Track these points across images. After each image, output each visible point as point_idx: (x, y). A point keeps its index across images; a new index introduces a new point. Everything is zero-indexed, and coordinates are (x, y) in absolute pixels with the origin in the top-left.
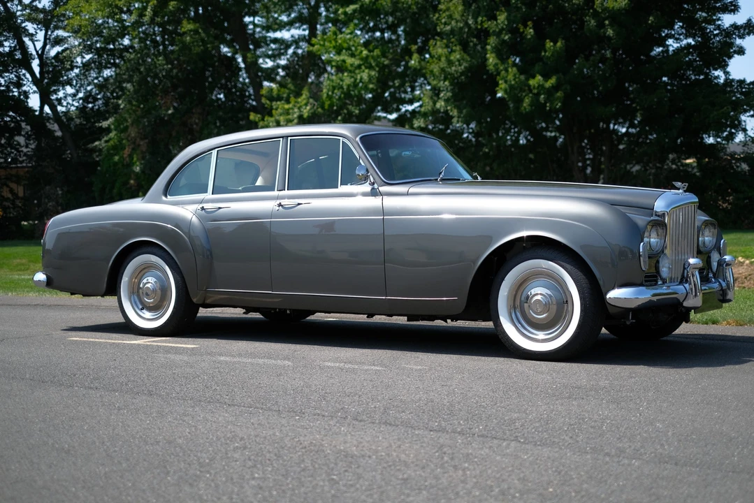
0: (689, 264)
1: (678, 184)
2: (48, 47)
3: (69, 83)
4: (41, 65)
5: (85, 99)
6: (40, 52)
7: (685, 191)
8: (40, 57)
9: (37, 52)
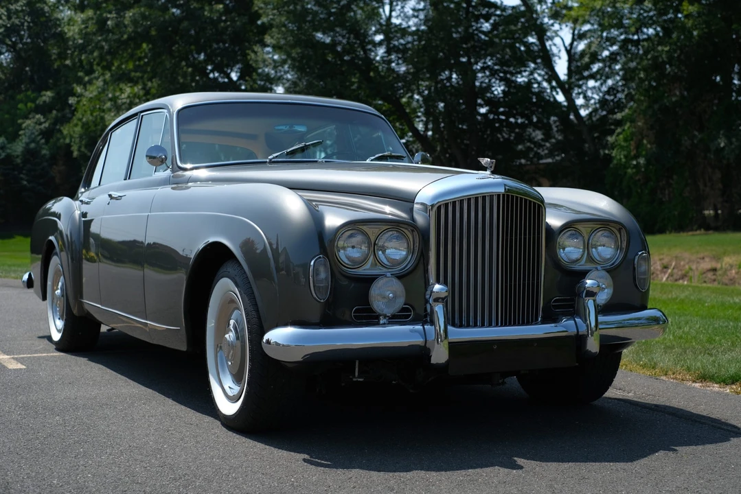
0: (432, 292)
1: (485, 161)
2: (575, 43)
3: (593, 76)
4: (570, 61)
5: (608, 92)
6: (568, 48)
7: (493, 173)
8: (569, 52)
9: (566, 48)
